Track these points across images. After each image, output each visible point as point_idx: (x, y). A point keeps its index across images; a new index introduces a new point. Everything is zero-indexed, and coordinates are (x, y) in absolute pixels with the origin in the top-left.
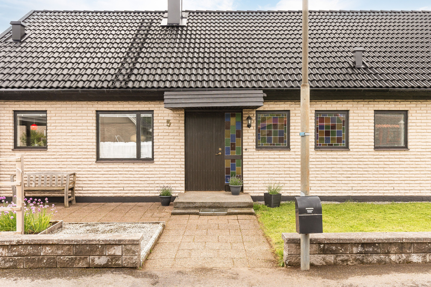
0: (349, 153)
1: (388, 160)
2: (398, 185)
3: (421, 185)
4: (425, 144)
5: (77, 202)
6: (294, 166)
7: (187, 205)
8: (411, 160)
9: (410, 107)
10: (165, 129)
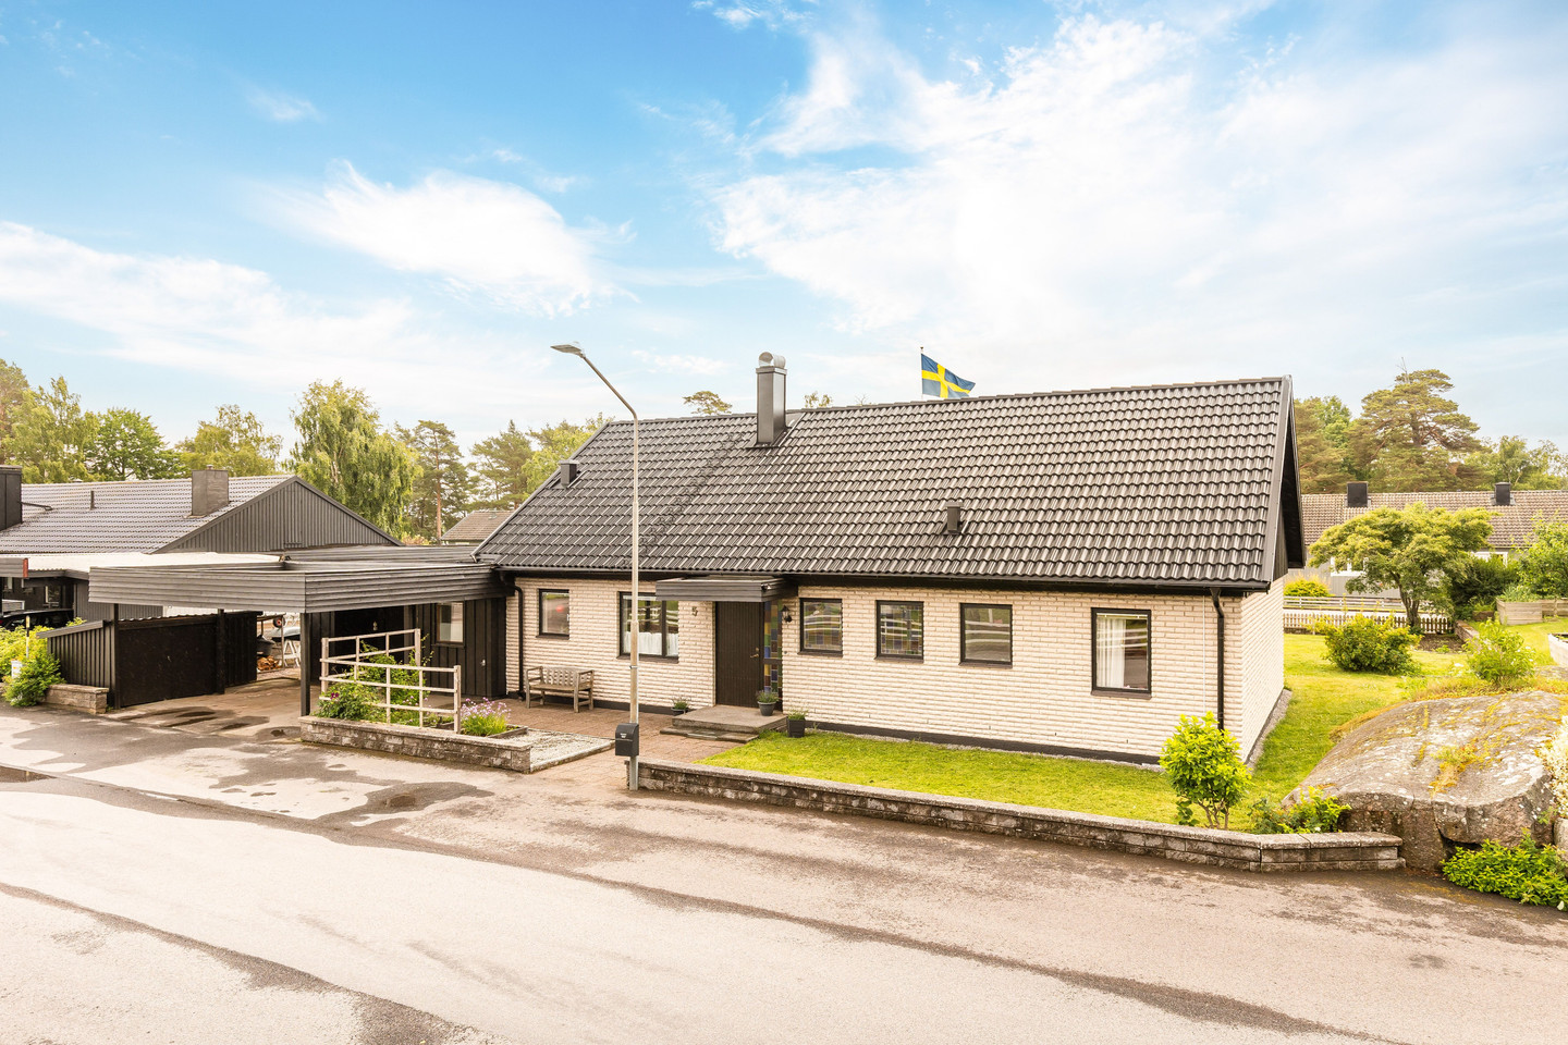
0: (923, 667)
1: (980, 681)
2: (995, 722)
3: (1033, 726)
4: (1037, 660)
5: (595, 706)
6: (847, 681)
7: (686, 724)
8: (1016, 684)
9: (1014, 601)
10: (690, 619)
